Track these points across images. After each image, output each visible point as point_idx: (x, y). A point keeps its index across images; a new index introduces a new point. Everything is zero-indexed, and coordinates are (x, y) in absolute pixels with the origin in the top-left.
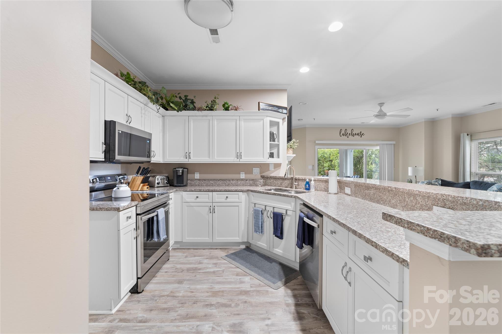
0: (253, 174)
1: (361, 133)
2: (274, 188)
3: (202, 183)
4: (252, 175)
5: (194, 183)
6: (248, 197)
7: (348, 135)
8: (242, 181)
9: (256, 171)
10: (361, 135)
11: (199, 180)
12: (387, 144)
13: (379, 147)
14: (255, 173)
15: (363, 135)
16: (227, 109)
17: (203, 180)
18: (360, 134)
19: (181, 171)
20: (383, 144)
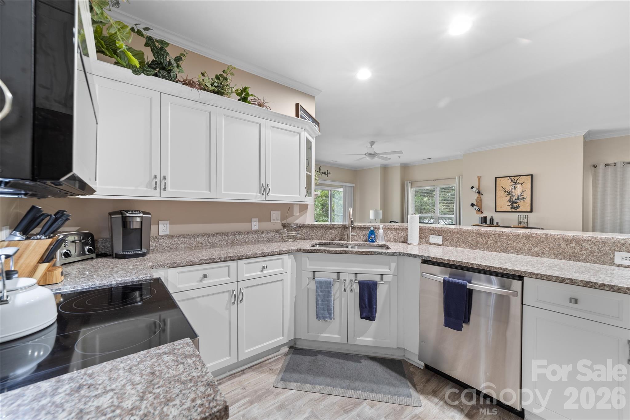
0: (270, 221)
2: (317, 242)
3: (179, 242)
4: (270, 223)
5: (158, 244)
6: (296, 261)
8: (255, 235)
9: (276, 216)
10: (328, 175)
11: (171, 237)
12: (347, 186)
13: (342, 188)
14: (274, 220)
15: (330, 174)
16: (245, 100)
17: (180, 236)
18: (326, 173)
19: (138, 219)
20: (344, 186)
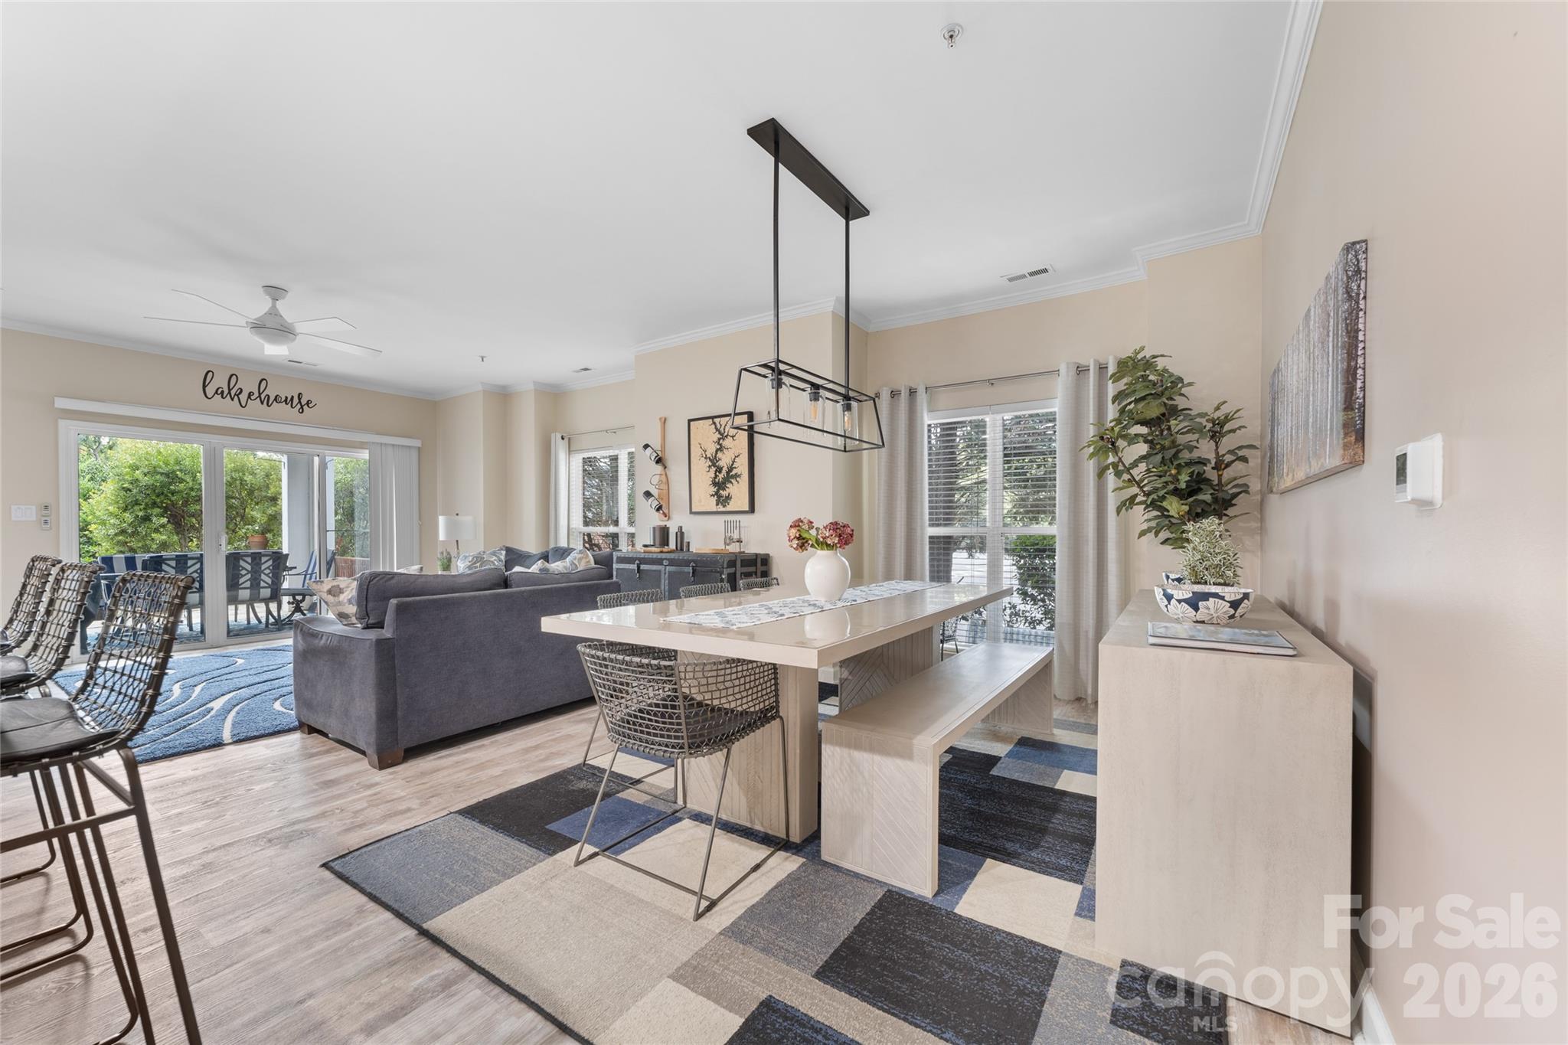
1: (300, 399)
7: (244, 397)
10: (302, 407)
12: (396, 445)
13: (367, 451)
15: (310, 405)
18: (296, 400)
20: (381, 444)
